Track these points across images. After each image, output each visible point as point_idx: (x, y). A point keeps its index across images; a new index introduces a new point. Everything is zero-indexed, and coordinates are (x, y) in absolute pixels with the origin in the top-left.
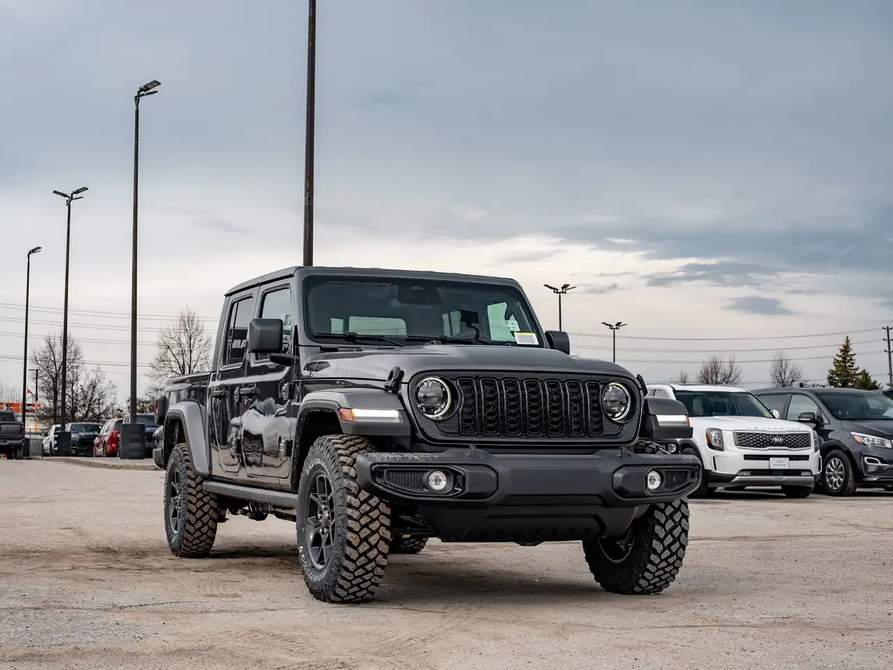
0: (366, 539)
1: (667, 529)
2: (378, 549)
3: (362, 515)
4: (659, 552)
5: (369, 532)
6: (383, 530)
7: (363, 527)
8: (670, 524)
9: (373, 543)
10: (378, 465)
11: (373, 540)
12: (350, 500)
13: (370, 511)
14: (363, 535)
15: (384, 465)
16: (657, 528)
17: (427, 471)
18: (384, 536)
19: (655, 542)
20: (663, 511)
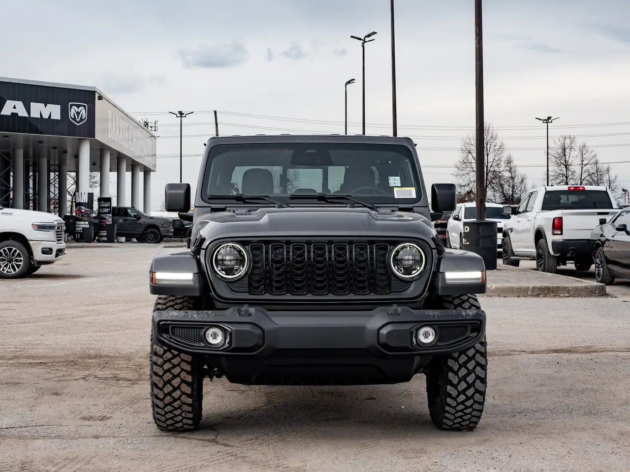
0: (169, 382)
1: (460, 376)
2: (181, 390)
3: (165, 362)
4: (455, 396)
5: (171, 376)
6: (183, 374)
7: (165, 372)
8: (463, 371)
9: (176, 385)
10: (164, 322)
11: (176, 382)
12: (156, 349)
13: (172, 358)
14: (166, 378)
15: (168, 322)
16: (451, 375)
17: (203, 328)
18: (185, 379)
19: (449, 387)
20: (456, 360)
